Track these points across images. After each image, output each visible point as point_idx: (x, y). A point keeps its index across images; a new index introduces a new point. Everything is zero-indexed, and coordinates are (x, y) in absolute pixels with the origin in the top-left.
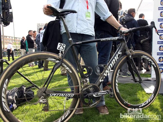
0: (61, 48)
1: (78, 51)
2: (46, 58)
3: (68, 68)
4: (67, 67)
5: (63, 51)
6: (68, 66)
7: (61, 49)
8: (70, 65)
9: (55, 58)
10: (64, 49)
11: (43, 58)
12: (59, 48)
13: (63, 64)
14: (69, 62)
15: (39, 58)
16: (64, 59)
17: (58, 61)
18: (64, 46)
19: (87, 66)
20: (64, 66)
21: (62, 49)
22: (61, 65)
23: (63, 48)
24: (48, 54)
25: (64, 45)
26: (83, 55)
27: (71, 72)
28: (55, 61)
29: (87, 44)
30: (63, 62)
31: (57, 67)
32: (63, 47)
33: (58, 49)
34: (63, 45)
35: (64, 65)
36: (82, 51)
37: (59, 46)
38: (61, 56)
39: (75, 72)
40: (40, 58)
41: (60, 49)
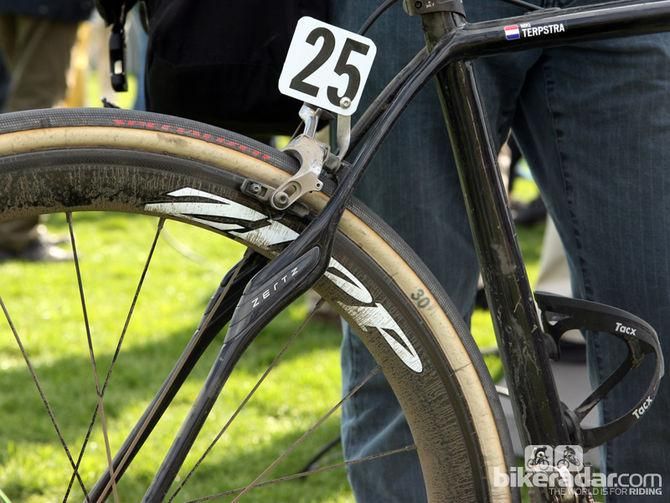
0: (326, 77)
1: (505, 113)
2: (151, 185)
3: (380, 318)
4: (380, 307)
5: (346, 110)
6: (386, 291)
7: (323, 93)
8: (409, 279)
9: (247, 198)
10: (351, 93)
11: (121, 181)
12: (298, 83)
13: (334, 263)
14: (401, 243)
15: (74, 175)
16: (347, 215)
17: (276, 233)
18: (354, 58)
19: (598, 304)
20: (347, 288)
21: (332, 93)
22: (316, 278)
23: (342, 83)
24: (171, 147)
25: (363, 49)
26: (564, 157)
27: (414, 362)
28: (248, 226)
29: (625, 42)
30: (332, 242)
31: (264, 304)
32: (342, 67)
33: (284, 86)
34: (351, 45)
35: (340, 282)
36: (557, 115)
37: (299, 53)
38: (317, 170)
39: (454, 365)
40: (86, 185)
41: (313, 91)
